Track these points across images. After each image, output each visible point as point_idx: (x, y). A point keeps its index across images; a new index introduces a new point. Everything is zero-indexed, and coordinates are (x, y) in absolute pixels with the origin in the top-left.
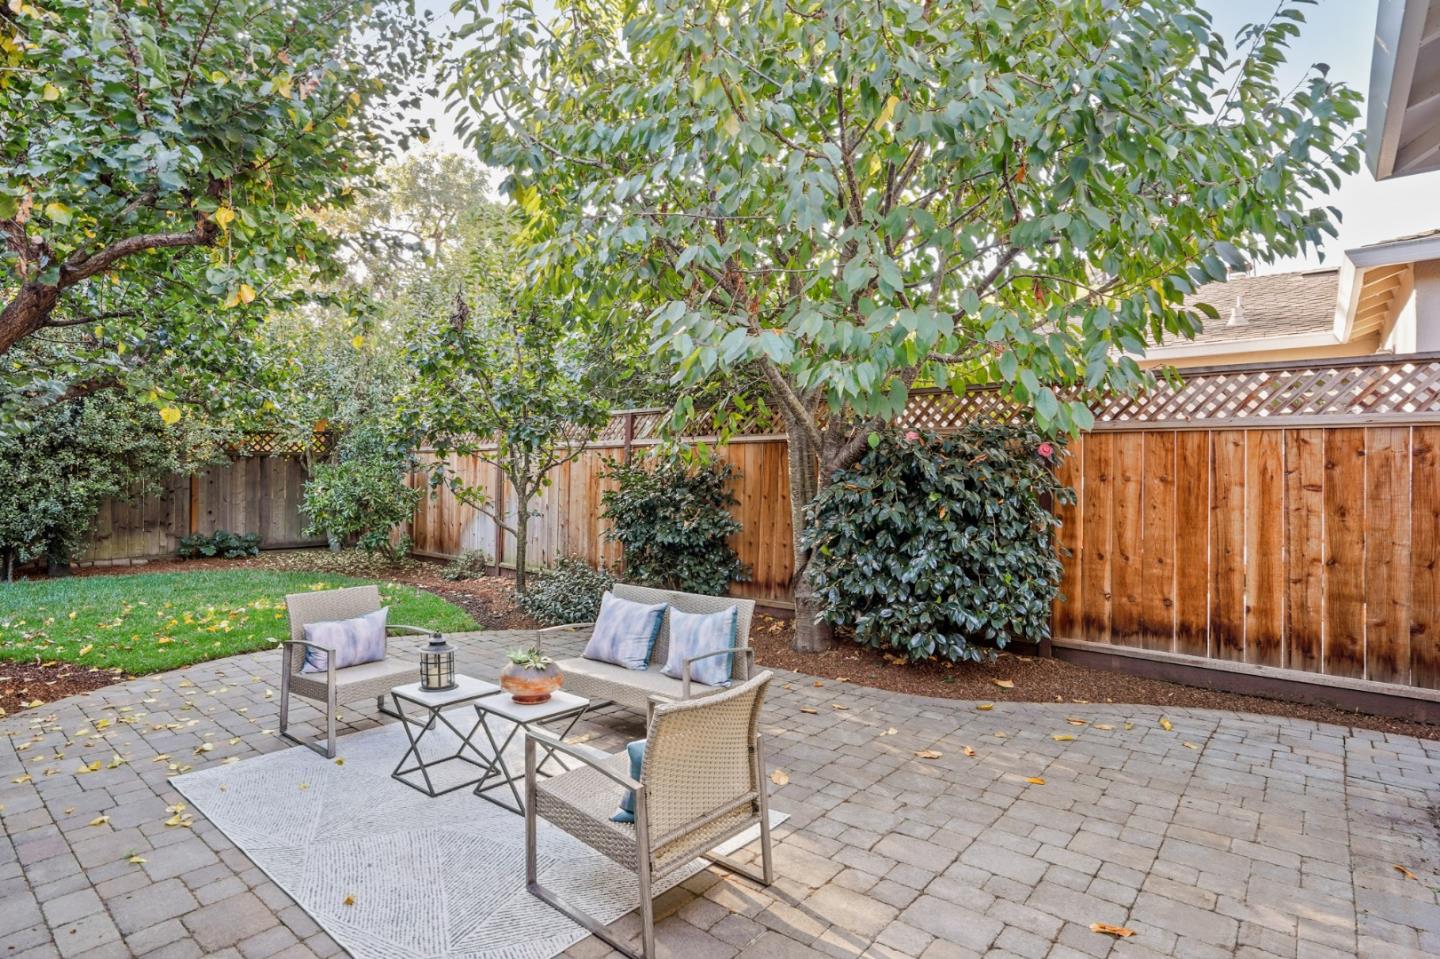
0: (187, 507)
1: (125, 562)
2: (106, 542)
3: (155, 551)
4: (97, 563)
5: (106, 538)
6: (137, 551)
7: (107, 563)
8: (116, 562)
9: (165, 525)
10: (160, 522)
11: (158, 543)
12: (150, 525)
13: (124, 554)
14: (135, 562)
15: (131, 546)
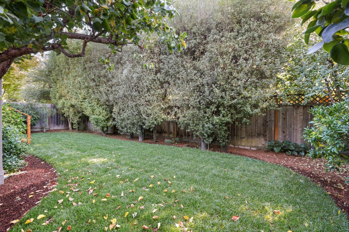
0: (273, 129)
1: (248, 148)
2: (244, 140)
3: (260, 145)
4: (240, 147)
5: (244, 138)
6: (254, 144)
7: (243, 147)
8: (246, 147)
9: (265, 136)
10: (262, 134)
11: (261, 142)
12: (259, 135)
13: (249, 144)
14: (252, 148)
15: (252, 142)
